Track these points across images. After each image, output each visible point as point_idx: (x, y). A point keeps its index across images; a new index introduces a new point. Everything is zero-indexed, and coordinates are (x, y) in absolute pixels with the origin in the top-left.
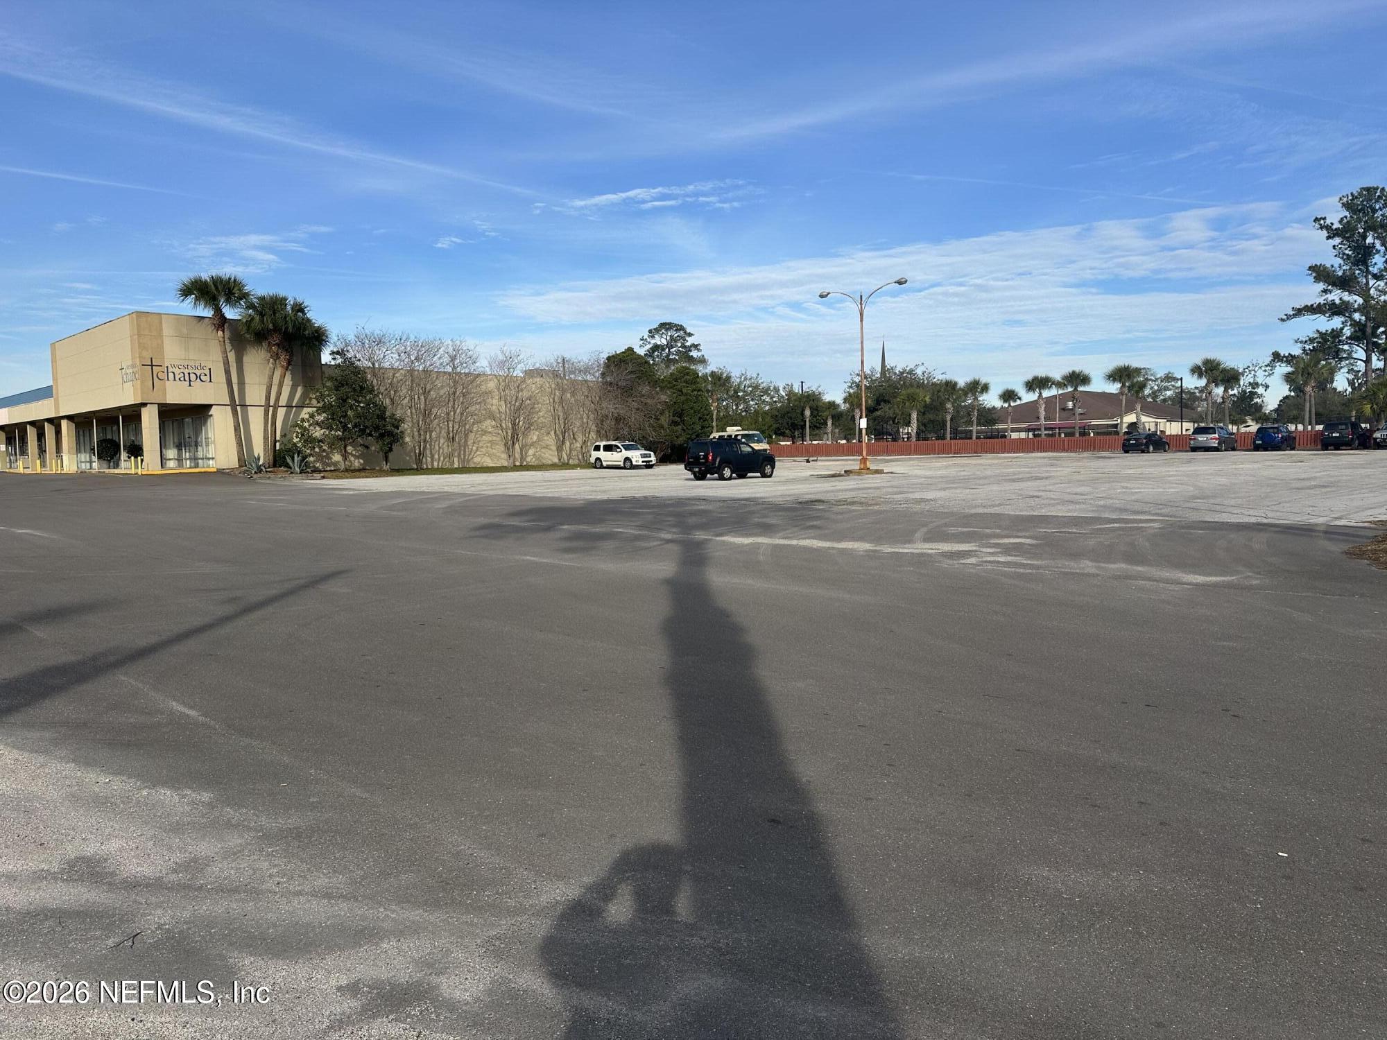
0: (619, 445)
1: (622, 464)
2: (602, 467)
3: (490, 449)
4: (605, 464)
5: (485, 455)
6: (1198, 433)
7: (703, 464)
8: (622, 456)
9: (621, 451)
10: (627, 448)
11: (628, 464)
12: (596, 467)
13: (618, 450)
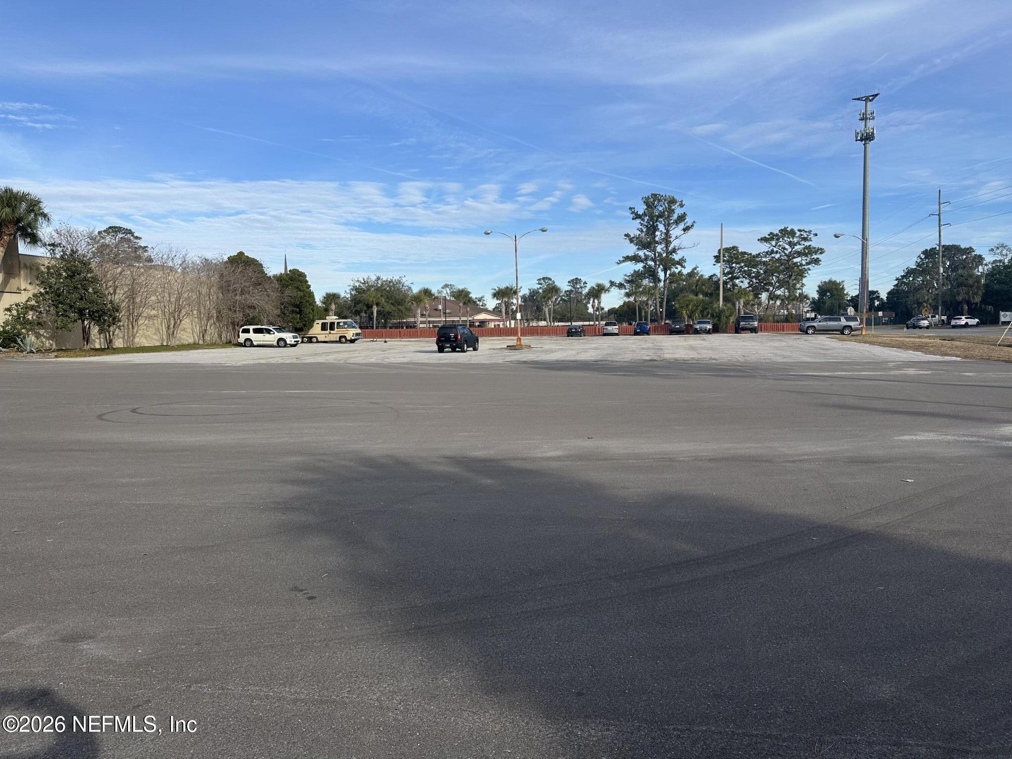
0: (271, 328)
1: (275, 343)
2: (252, 345)
3: (145, 331)
4: (255, 343)
5: (142, 336)
6: (608, 325)
7: (453, 341)
8: (275, 338)
9: (274, 333)
10: (280, 330)
11: (281, 343)
12: (245, 346)
13: (271, 332)
